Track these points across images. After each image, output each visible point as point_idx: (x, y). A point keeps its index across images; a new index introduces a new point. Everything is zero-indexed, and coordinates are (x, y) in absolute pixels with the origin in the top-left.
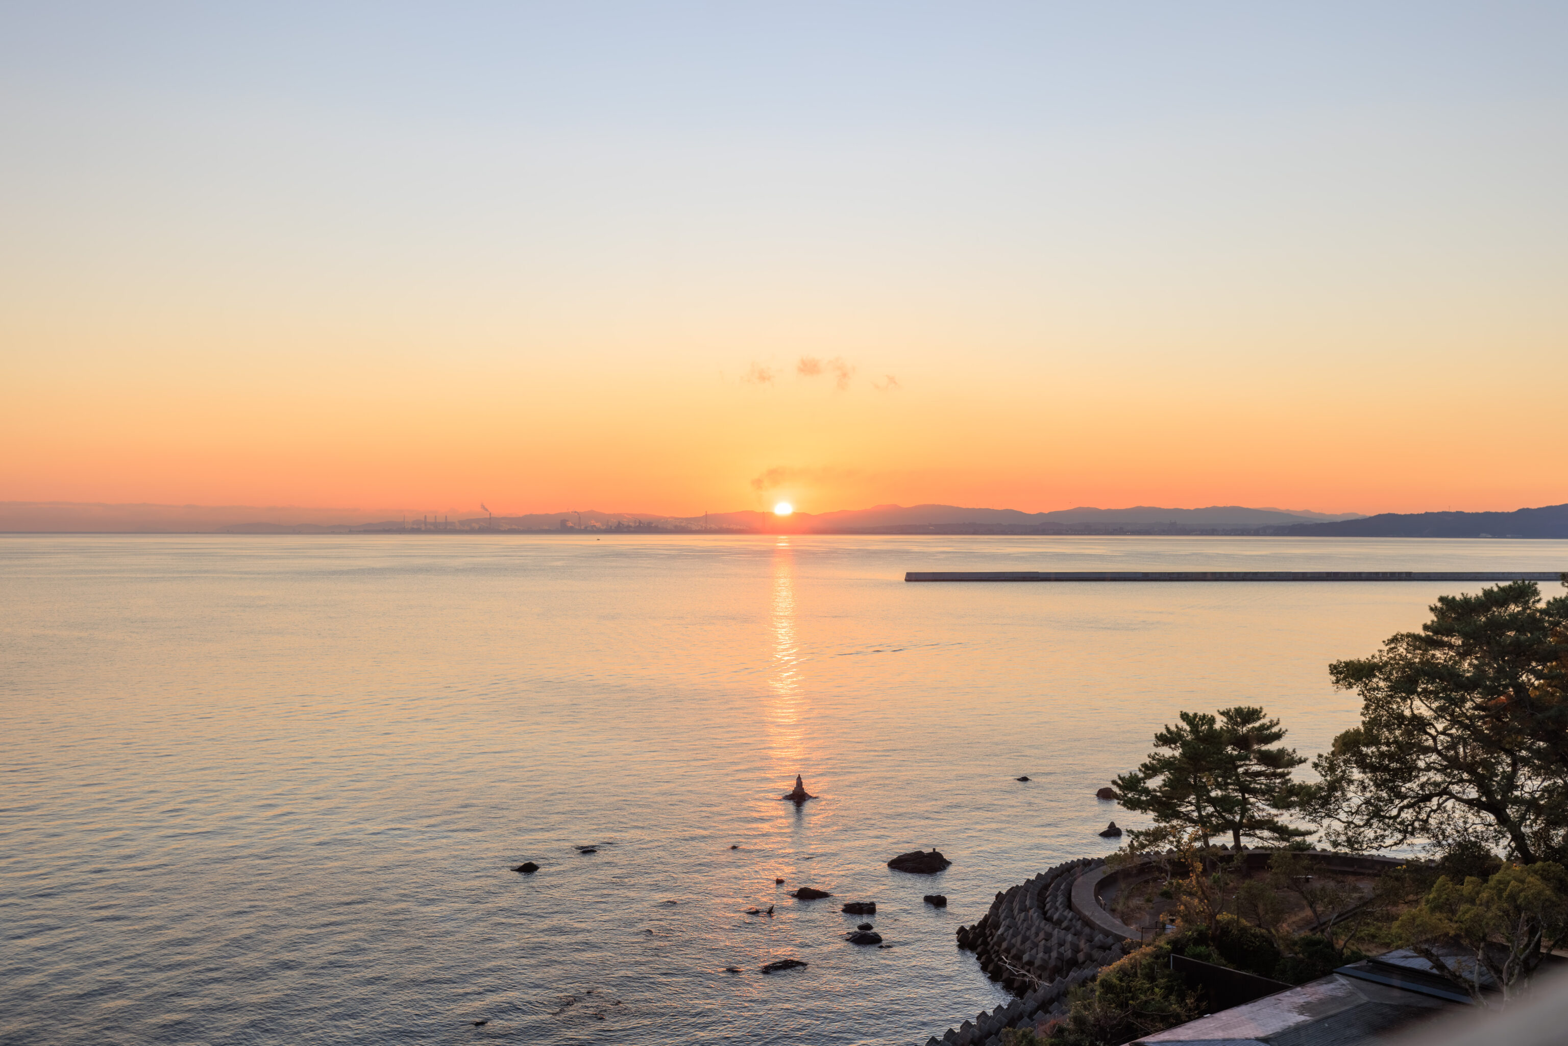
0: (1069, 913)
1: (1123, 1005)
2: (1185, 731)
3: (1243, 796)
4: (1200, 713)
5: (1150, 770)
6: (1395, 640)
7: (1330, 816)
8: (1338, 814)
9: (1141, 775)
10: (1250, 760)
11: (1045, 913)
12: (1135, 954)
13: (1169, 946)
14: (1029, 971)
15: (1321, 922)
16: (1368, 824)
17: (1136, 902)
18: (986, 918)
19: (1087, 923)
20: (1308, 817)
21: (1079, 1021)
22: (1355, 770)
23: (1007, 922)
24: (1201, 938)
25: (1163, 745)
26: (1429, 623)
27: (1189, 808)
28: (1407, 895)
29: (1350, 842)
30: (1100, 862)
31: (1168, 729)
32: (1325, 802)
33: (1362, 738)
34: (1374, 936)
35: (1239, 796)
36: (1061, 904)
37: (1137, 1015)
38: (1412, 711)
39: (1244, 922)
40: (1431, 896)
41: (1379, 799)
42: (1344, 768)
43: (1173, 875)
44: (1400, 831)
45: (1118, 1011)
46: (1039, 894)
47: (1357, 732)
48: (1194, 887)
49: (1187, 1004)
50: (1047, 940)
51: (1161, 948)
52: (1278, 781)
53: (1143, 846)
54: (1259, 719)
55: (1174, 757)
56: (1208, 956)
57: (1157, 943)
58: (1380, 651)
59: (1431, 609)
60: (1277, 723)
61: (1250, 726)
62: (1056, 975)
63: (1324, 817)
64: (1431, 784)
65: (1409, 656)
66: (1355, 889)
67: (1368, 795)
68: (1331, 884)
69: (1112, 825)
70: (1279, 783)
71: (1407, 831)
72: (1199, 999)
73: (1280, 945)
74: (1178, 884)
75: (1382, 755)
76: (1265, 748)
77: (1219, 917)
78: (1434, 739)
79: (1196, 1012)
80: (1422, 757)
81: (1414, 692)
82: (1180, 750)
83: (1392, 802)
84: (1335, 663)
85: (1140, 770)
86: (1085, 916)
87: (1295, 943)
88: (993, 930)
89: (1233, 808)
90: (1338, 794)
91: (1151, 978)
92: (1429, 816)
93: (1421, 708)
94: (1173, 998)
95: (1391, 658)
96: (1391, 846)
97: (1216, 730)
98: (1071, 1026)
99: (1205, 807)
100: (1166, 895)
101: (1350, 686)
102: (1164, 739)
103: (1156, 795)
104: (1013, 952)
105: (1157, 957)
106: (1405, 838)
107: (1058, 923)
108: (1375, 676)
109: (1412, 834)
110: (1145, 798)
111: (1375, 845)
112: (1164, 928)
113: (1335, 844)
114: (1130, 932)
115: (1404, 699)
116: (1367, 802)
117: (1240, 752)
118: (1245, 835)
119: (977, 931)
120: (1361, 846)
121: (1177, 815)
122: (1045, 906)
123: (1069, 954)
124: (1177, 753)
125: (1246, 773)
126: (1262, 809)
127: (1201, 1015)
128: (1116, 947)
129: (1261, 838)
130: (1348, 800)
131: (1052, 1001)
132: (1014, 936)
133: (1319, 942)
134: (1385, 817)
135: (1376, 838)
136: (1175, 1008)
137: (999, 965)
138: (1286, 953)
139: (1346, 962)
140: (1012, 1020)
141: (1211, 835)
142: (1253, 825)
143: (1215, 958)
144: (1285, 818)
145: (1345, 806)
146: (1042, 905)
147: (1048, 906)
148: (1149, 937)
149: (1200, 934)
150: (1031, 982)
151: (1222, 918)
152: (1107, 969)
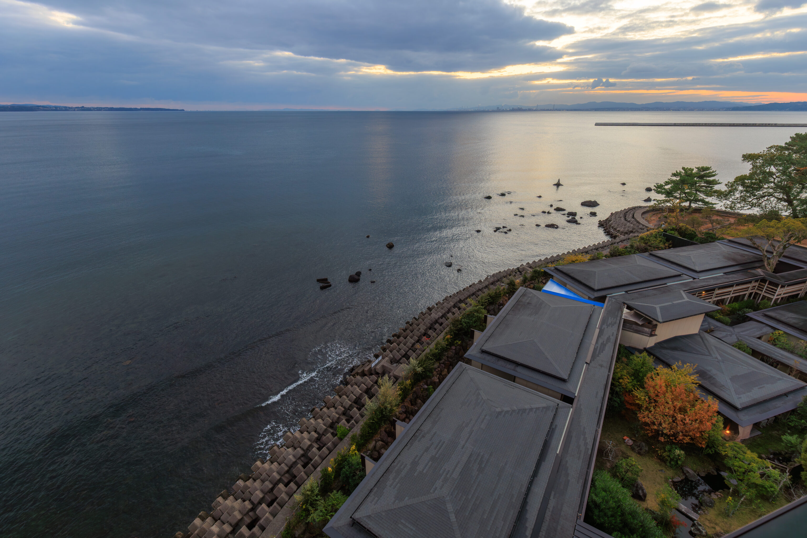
0: (633, 219)
1: (646, 243)
2: (682, 172)
3: (696, 192)
4: (689, 168)
5: (667, 183)
6: (771, 147)
7: (726, 199)
9: (664, 184)
11: (625, 219)
12: (651, 231)
13: (662, 230)
14: (618, 233)
15: (714, 228)
16: (740, 203)
17: (653, 218)
18: (608, 219)
19: (638, 222)
21: (632, 246)
22: (740, 187)
23: (614, 220)
24: (673, 229)
26: (788, 142)
28: (746, 223)
29: (731, 207)
30: (645, 207)
31: (677, 172)
32: (726, 196)
34: (728, 234)
36: (631, 217)
37: (650, 246)
38: (770, 170)
39: (688, 226)
40: (758, 224)
41: (746, 196)
43: (669, 212)
44: (750, 205)
45: (644, 245)
46: (624, 214)
47: (746, 176)
48: (674, 216)
50: (625, 225)
52: (709, 189)
53: (660, 204)
57: (659, 229)
58: (764, 151)
59: (791, 137)
60: (715, 172)
62: (626, 234)
63: (724, 200)
64: (767, 193)
65: (775, 153)
66: (728, 221)
67: (742, 194)
68: (719, 218)
69: (649, 197)
71: (753, 205)
73: (697, 233)
74: (670, 215)
75: (752, 183)
77: (680, 224)
78: (774, 179)
80: (767, 184)
81: (772, 165)
83: (750, 197)
84: (745, 154)
87: (703, 233)
88: (609, 222)
92: (763, 202)
93: (773, 169)
94: (661, 243)
95: (767, 153)
96: (746, 209)
98: (630, 247)
100: (666, 217)
101: (748, 161)
102: (674, 175)
104: (615, 227)
105: (658, 233)
106: (752, 207)
107: (629, 221)
108: (759, 159)
109: (755, 207)
110: (663, 191)
111: (740, 209)
112: (661, 225)
113: (726, 208)
114: (651, 226)
115: (767, 166)
116: (741, 197)
120: (735, 209)
121: (673, 196)
123: (631, 229)
124: (677, 179)
125: (699, 186)
126: (702, 196)
127: (669, 248)
128: (645, 229)
131: (624, 240)
132: (615, 224)
133: (711, 234)
134: (746, 201)
135: (741, 207)
136: (661, 245)
137: (610, 231)
138: (699, 236)
139: (719, 240)
140: (612, 244)
141: (683, 202)
142: (696, 201)
143: (676, 235)
144: (709, 199)
145: (733, 197)
146: (625, 217)
147: (626, 217)
148: (656, 227)
149: (673, 228)
150: (618, 235)
151: (681, 224)
152: (643, 234)
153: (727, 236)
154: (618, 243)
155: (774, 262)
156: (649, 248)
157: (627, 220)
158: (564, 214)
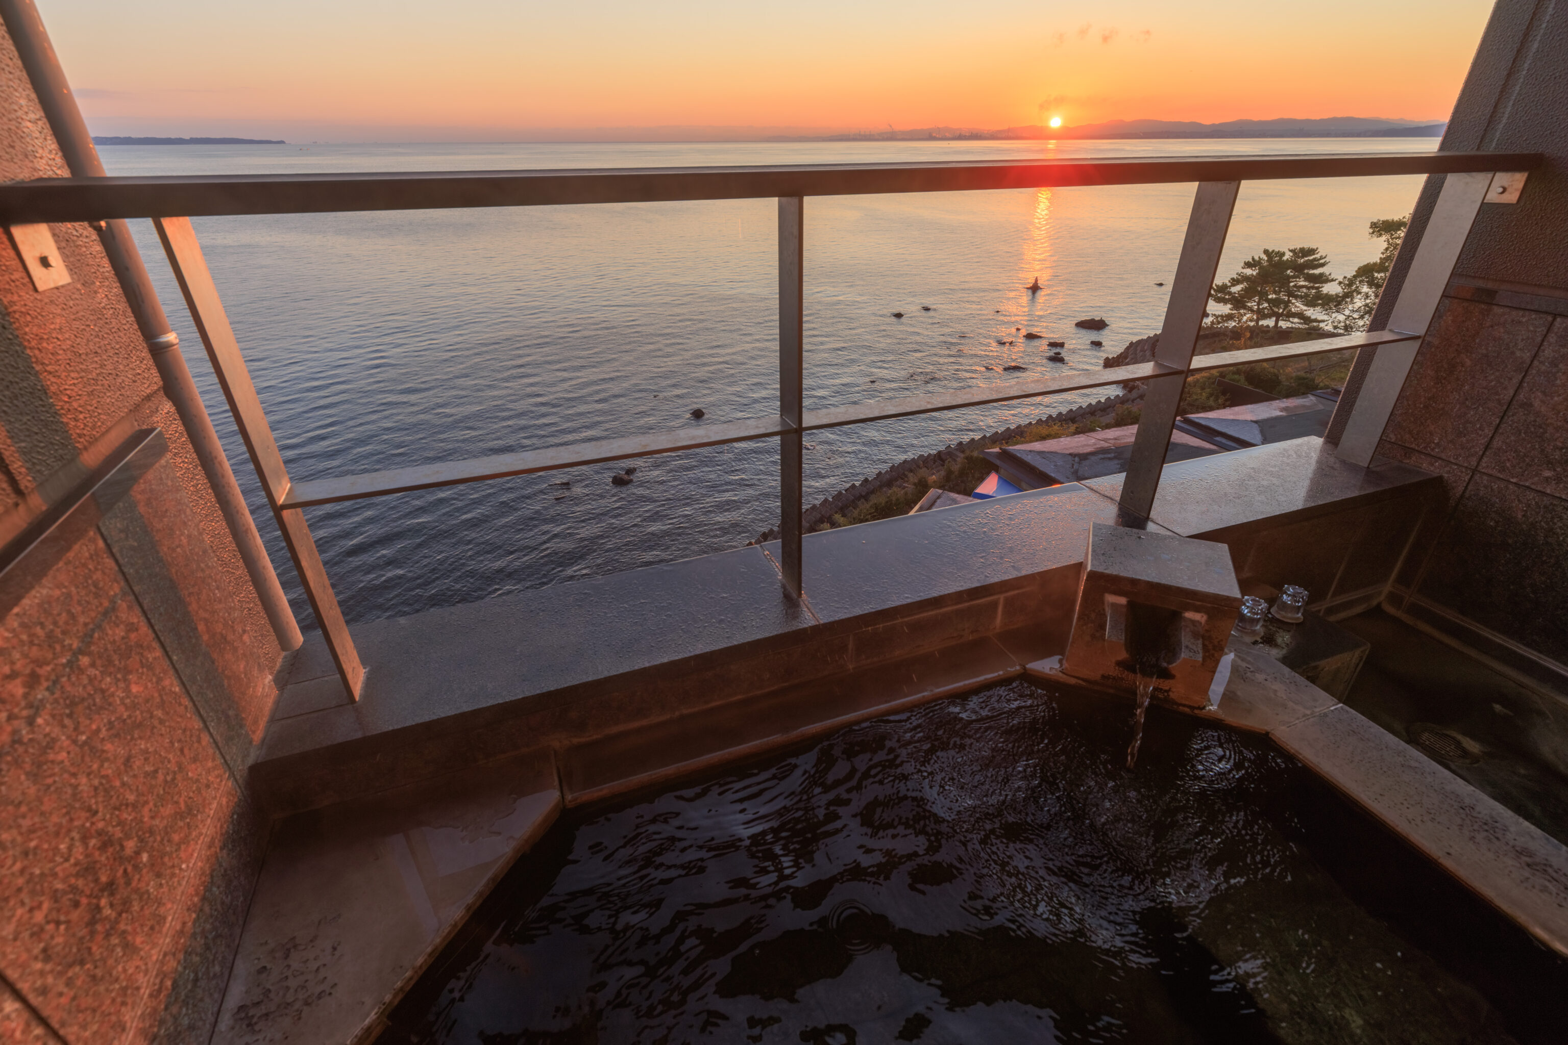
1: (1183, 400)
2: (1264, 260)
4: (1277, 250)
7: (1338, 312)
8: (1344, 311)
10: (1300, 279)
18: (1121, 354)
20: (1324, 312)
23: (1133, 356)
25: (1248, 268)
27: (1253, 304)
31: (1253, 259)
32: (1339, 303)
33: (1376, 268)
42: (1358, 285)
49: (1220, 401)
53: (1219, 323)
54: (1314, 254)
55: (1252, 275)
60: (1325, 258)
61: (1307, 258)
63: (1334, 313)
70: (1314, 292)
72: (1226, 400)
75: (1386, 278)
76: (1311, 272)
82: (1257, 271)
84: (1375, 221)
85: (1231, 281)
89: (1280, 305)
90: (1349, 300)
91: (1203, 389)
97: (1284, 260)
99: (1262, 304)
101: (1381, 235)
103: (1235, 296)
108: (1401, 230)
117: (1295, 273)
118: (1283, 320)
119: (1116, 358)
121: (1245, 307)
124: (1255, 273)
129: (1292, 322)
130: (1354, 303)
131: (1145, 395)
138: (1284, 382)
139: (1317, 390)
140: (1123, 402)
141: (1263, 319)
143: (1242, 382)
154: (1133, 401)
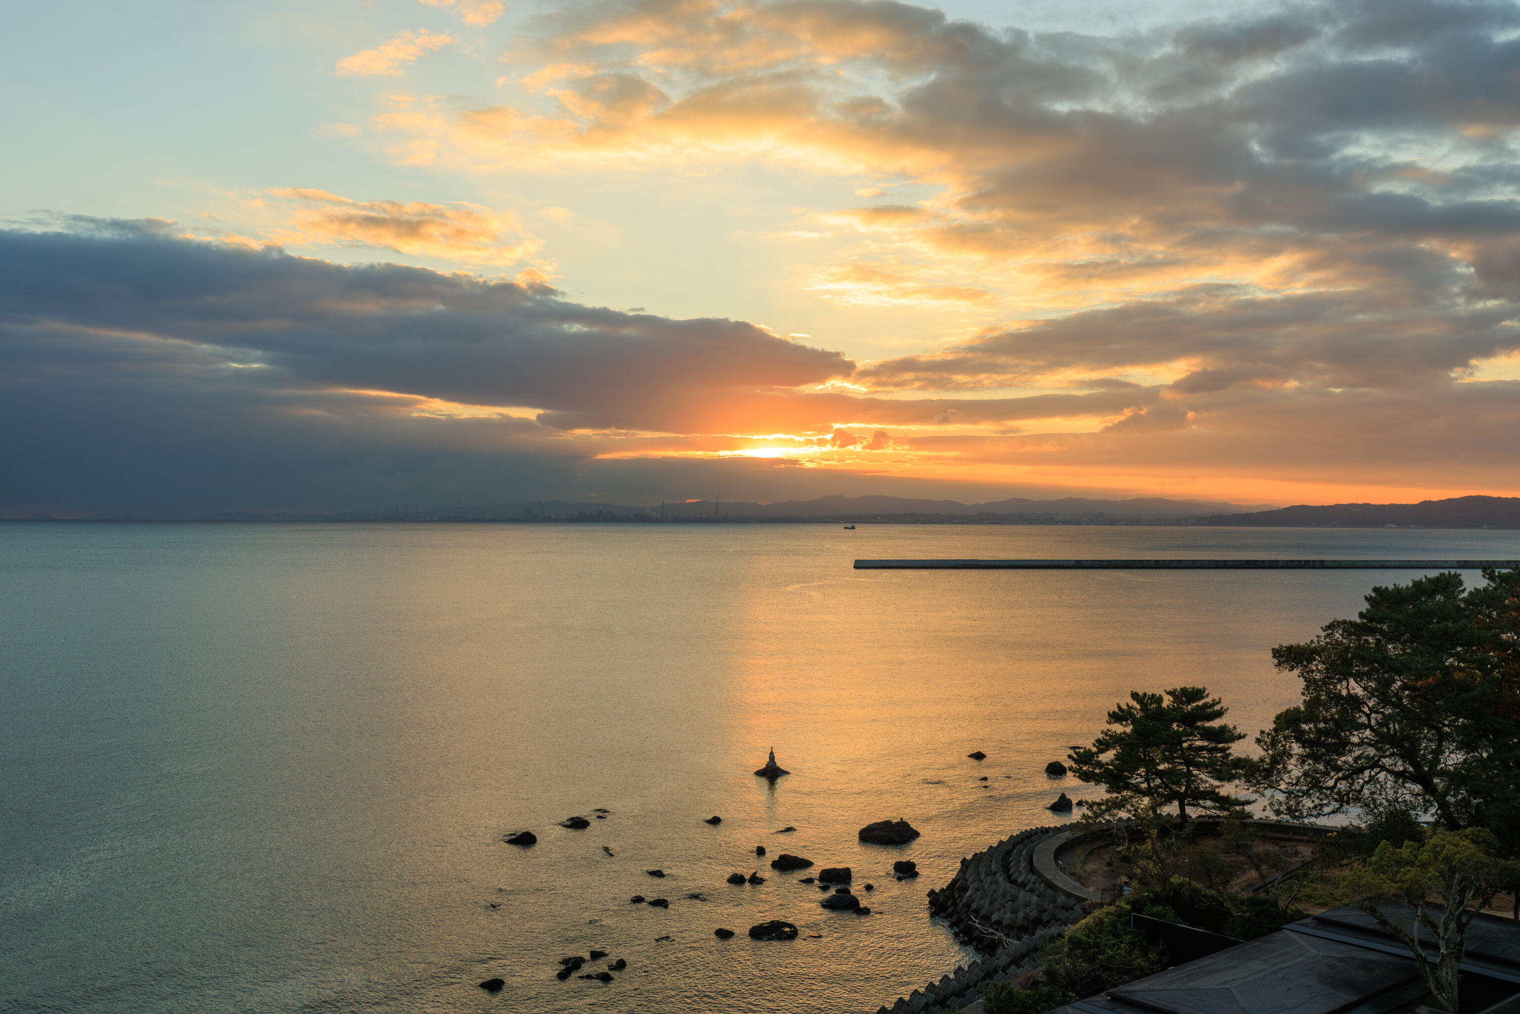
0: (1032, 877)
1: (1091, 960)
3: (1188, 769)
4: (1149, 693)
5: (1103, 745)
6: (1331, 626)
7: (1272, 787)
8: (1280, 785)
9: (1094, 750)
10: (1195, 736)
11: (1009, 877)
12: (1097, 913)
13: (1128, 906)
14: (997, 930)
15: (1267, 881)
16: (1307, 794)
17: (1090, 867)
18: (954, 882)
19: (1050, 885)
20: (1251, 788)
21: (1051, 974)
22: (1294, 745)
23: (976, 885)
24: (1157, 899)
25: (1115, 722)
26: (1364, 611)
27: (1139, 780)
28: (1343, 859)
29: (1290, 811)
30: (1059, 830)
31: (1119, 707)
32: (1268, 774)
33: (1302, 715)
34: (1310, 897)
35: (1184, 768)
36: (1024, 868)
37: (1105, 968)
38: (1349, 691)
39: (1195, 884)
40: (1374, 859)
41: (1316, 771)
42: (1284, 743)
43: (1131, 841)
44: (1336, 800)
45: (1085, 965)
46: (1003, 860)
47: (1297, 710)
48: (1149, 852)
49: (1149, 958)
50: (1013, 901)
51: (1122, 908)
52: (1219, 755)
53: (1097, 816)
54: (1203, 698)
55: (1125, 733)
56: (1164, 916)
57: (1117, 904)
58: (1318, 637)
59: (1366, 599)
60: (1219, 702)
61: (1195, 704)
62: (1023, 934)
63: (1265, 788)
64: (1364, 758)
65: (1345, 641)
66: (1296, 854)
67: (1307, 767)
68: (1272, 848)
69: (1063, 796)
70: (1220, 757)
71: (1343, 800)
72: (1162, 954)
73: (1228, 904)
74: (1136, 849)
75: (1319, 731)
76: (1207, 724)
77: (1172, 880)
78: (1368, 716)
79: (1158, 965)
80: (1355, 733)
81: (1351, 675)
82: (1131, 727)
83: (1328, 774)
84: (1277, 647)
85: (1094, 745)
86: (1047, 880)
87: (1243, 903)
88: (961, 893)
89: (1180, 780)
90: (1280, 766)
92: (1362, 787)
93: (1357, 689)
94: (1136, 952)
95: (1327, 643)
96: (1329, 814)
97: (1164, 708)
98: (1044, 979)
99: (1154, 780)
100: (1126, 859)
101: (1291, 668)
102: (1116, 717)
103: (1108, 768)
104: (983, 912)
105: (1119, 916)
106: (1341, 806)
107: (1023, 885)
108: (1315, 659)
109: (1348, 803)
110: (1098, 771)
111: (1314, 813)
112: (1121, 890)
113: (1278, 812)
114: (1091, 893)
115: (1340, 681)
116: (1306, 774)
117: (1184, 729)
118: (1190, 804)
119: (947, 893)
120: (1301, 813)
121: (1128, 787)
122: (1009, 870)
123: (1034, 914)
124: (1129, 729)
125: (1190, 747)
126: (1206, 780)
127: (1164, 968)
128: (1079, 908)
129: (1205, 808)
130: (1289, 772)
131: (1023, 957)
132: (982, 898)
133: (1264, 902)
134: (1321, 788)
135: (1315, 807)
136: (1139, 962)
137: (970, 927)
138: (1236, 913)
139: (1291, 920)
140: (988, 975)
141: (1161, 804)
142: (1197, 796)
143: (1170, 917)
144: (1228, 789)
145: (1285, 777)
146: (1006, 869)
147: (1012, 871)
148: (1108, 899)
149: (1156, 894)
150: (1000, 940)
151: (1176, 879)
152: (1073, 928)
153: (1308, 906)
154: (1005, 969)
155: (1448, 975)
156: (1104, 975)
157: (1014, 882)
158: (809, 881)
